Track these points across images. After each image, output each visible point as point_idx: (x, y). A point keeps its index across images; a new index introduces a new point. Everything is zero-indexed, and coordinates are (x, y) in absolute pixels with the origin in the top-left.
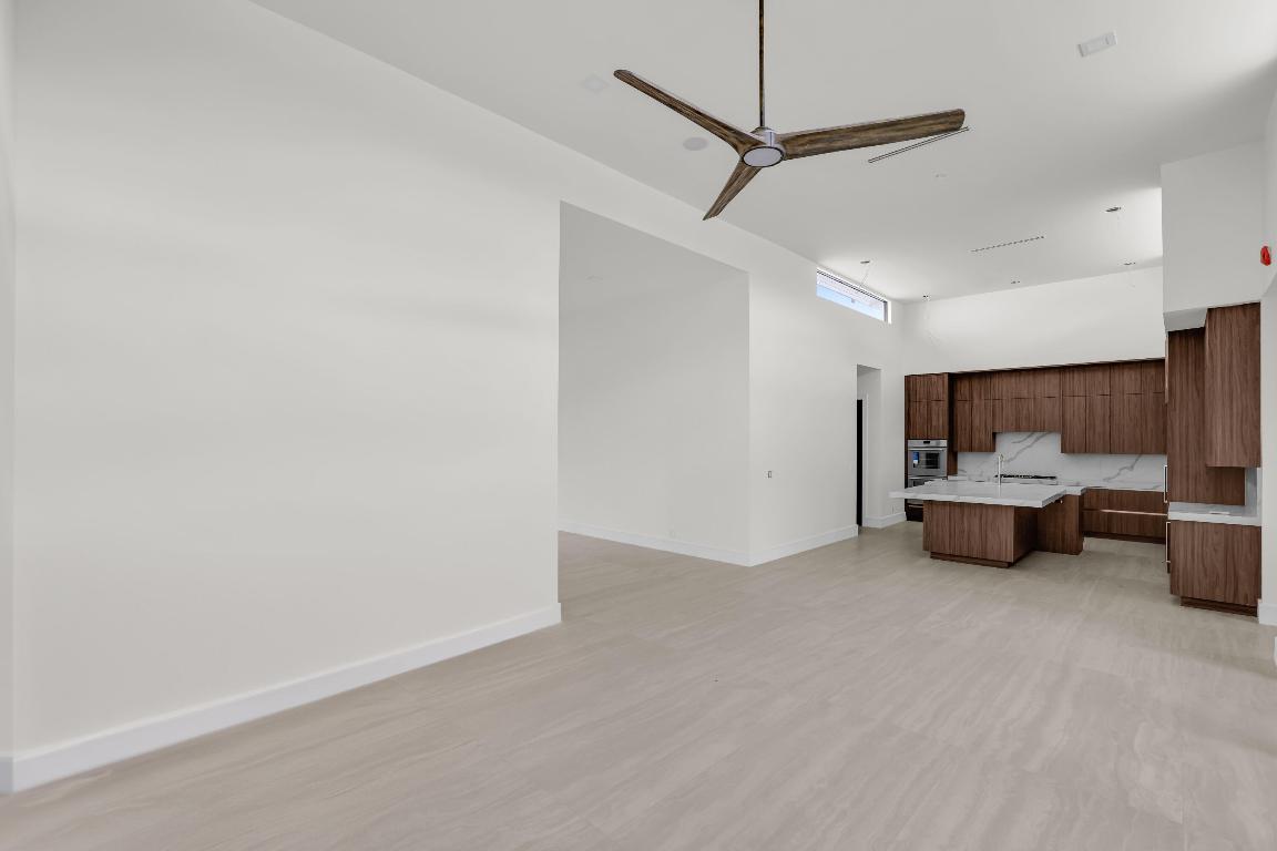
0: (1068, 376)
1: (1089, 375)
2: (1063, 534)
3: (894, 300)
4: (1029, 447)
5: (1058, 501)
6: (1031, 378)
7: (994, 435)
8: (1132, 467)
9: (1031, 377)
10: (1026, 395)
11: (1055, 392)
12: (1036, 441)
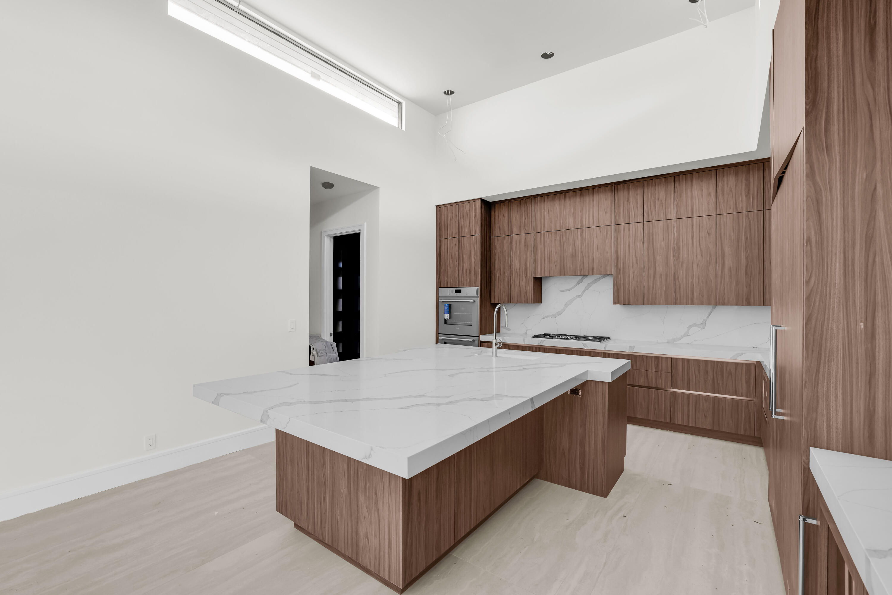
0: (622, 194)
1: (648, 192)
2: (583, 454)
3: (409, 100)
4: (579, 296)
5: (574, 391)
6: (577, 202)
7: (538, 281)
8: (705, 321)
9: (578, 199)
10: (571, 226)
11: (606, 219)
12: (587, 288)
